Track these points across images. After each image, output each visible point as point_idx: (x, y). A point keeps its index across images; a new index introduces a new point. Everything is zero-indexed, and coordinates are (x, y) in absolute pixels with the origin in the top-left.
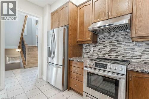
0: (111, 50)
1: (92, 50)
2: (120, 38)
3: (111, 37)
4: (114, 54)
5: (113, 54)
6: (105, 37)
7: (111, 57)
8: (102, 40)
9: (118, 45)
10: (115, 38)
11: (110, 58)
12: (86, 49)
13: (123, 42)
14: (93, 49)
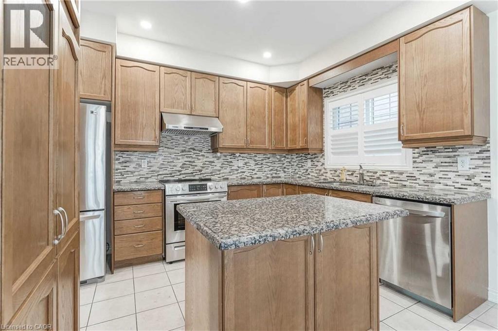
0: (184, 164)
1: (144, 164)
2: (197, 144)
3: (184, 143)
4: (190, 171)
5: (187, 171)
6: (173, 140)
7: (184, 176)
8: (167, 146)
9: (194, 156)
10: (190, 144)
11: (184, 178)
12: (127, 164)
13: (201, 151)
14: (149, 162)
